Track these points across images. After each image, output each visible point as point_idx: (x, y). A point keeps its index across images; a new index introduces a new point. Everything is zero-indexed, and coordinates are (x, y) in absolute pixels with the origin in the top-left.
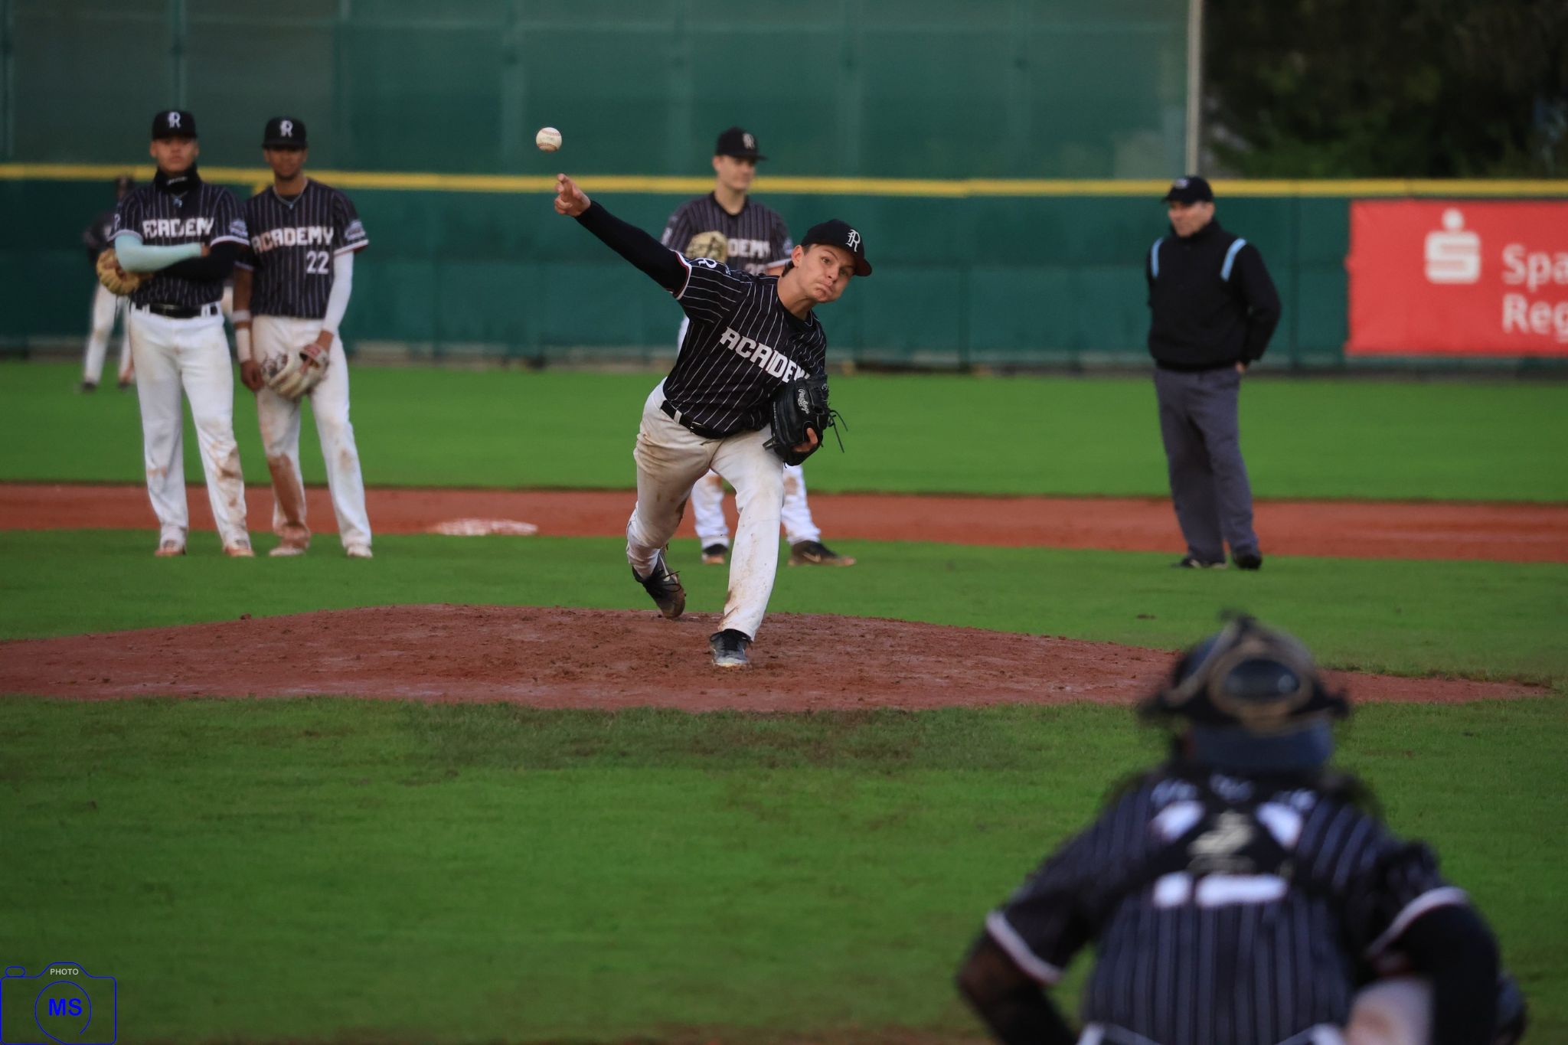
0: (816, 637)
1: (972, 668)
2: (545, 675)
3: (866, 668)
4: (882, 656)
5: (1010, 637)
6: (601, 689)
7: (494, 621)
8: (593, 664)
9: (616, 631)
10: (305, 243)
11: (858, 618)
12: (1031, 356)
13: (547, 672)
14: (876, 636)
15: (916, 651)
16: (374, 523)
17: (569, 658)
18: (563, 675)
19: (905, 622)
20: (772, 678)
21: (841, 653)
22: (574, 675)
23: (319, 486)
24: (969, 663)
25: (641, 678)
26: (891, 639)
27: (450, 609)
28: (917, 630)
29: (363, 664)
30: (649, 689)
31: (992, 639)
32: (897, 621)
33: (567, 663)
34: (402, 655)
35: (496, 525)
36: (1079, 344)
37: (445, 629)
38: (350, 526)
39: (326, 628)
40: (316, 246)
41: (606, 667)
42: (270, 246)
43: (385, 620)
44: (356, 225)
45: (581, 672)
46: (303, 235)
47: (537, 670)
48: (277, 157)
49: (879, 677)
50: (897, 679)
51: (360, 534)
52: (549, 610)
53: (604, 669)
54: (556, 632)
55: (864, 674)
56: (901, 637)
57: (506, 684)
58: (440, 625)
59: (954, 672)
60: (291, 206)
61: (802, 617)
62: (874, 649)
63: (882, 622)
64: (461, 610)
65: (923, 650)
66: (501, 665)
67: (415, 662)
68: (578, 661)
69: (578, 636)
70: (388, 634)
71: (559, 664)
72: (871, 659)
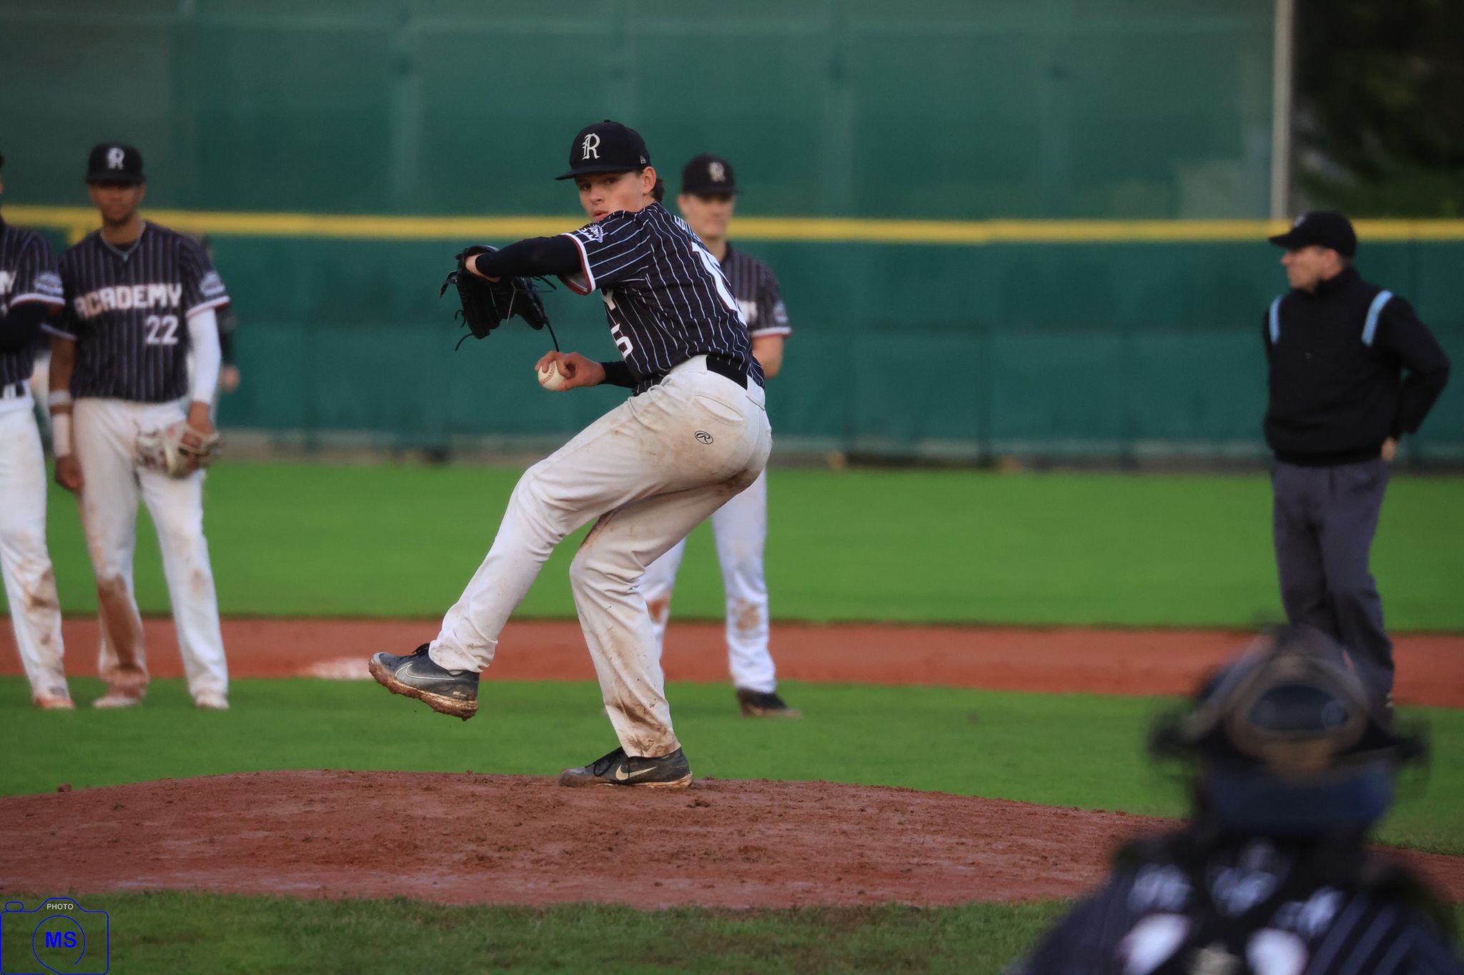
0: (803, 812)
1: (1004, 852)
2: (454, 862)
3: (869, 853)
4: (888, 836)
5: (1053, 811)
6: (526, 879)
7: (389, 792)
8: (515, 846)
9: (546, 804)
10: (143, 305)
11: (857, 786)
12: (1071, 446)
13: (457, 857)
14: (881, 810)
15: (932, 829)
16: (235, 664)
17: (484, 840)
18: (477, 861)
19: (917, 792)
20: (746, 866)
21: (835, 832)
22: (491, 862)
23: (162, 616)
24: (1000, 846)
25: (578, 864)
26: (899, 814)
27: (330, 777)
28: (932, 802)
29: (218, 848)
30: (587, 879)
31: (1030, 814)
32: (907, 790)
33: (483, 845)
34: (267, 837)
36: (1133, 430)
37: (323, 802)
38: (202, 668)
39: (170, 802)
40: (158, 310)
41: (533, 850)
42: (98, 310)
43: (247, 791)
44: (211, 278)
45: (500, 858)
46: (141, 296)
47: (443, 855)
48: (105, 195)
49: (884, 864)
50: (908, 867)
51: (215, 679)
52: (458, 776)
53: (530, 852)
54: (467, 805)
55: (866, 860)
56: (912, 812)
57: (404, 873)
58: (318, 797)
59: (981, 857)
60: (126, 257)
61: (785, 785)
62: (878, 827)
63: (888, 792)
64: (345, 777)
65: (940, 828)
66: (397, 849)
67: (286, 845)
68: (496, 844)
69: (497, 811)
70: (249, 809)
71: (472, 847)
72: (874, 839)
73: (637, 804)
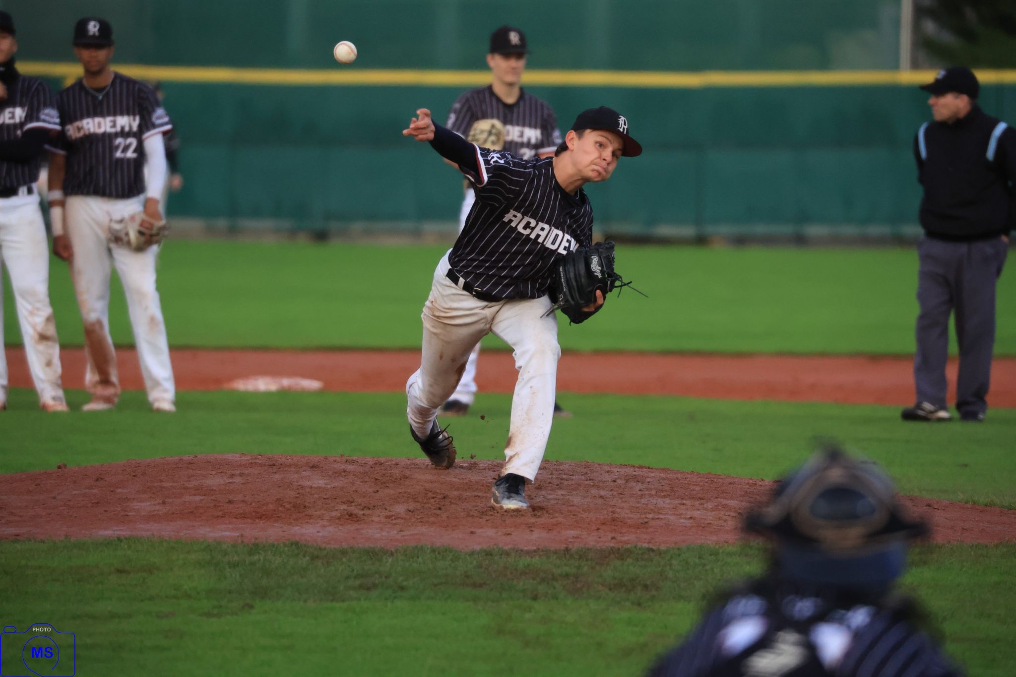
0: (573, 482)
1: (712, 510)
2: (331, 517)
3: (618, 510)
4: (632, 499)
5: (747, 482)
6: (381, 529)
7: (286, 469)
8: (374, 506)
9: (395, 477)
10: (113, 130)
11: (610, 465)
12: (760, 229)
13: (334, 514)
14: (627, 481)
15: (662, 494)
16: (179, 380)
17: (352, 502)
18: (347, 517)
19: (652, 469)
20: (533, 520)
21: (595, 496)
22: (357, 517)
23: (128, 347)
24: (710, 505)
25: (417, 519)
26: (640, 484)
27: (246, 458)
28: (663, 475)
29: (168, 508)
30: (423, 529)
31: (730, 483)
32: (645, 467)
33: (351, 506)
34: (202, 500)
35: (286, 382)
36: (804, 218)
37: (241, 476)
38: (157, 383)
39: (135, 476)
40: (123, 134)
41: (386, 509)
42: (81, 134)
43: (188, 468)
44: (160, 112)
45: (364, 515)
46: (111, 124)
47: (324, 513)
48: (86, 54)
49: (629, 518)
50: (646, 520)
51: (165, 391)
52: (334, 459)
53: (384, 511)
54: (341, 478)
55: (616, 515)
56: (649, 482)
57: (297, 525)
58: (238, 472)
59: (696, 514)
60: (100, 97)
61: (561, 464)
62: (625, 493)
63: (632, 469)
64: (256, 459)
65: (668, 493)
66: (292, 508)
67: (215, 506)
68: (360, 505)
69: (361, 482)
70: (190, 481)
71: (344, 507)
72: (622, 502)
73: (458, 477)
